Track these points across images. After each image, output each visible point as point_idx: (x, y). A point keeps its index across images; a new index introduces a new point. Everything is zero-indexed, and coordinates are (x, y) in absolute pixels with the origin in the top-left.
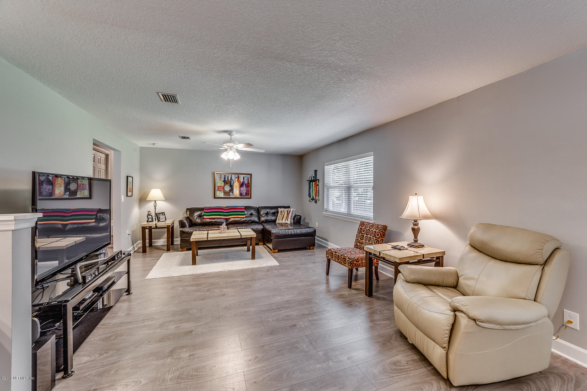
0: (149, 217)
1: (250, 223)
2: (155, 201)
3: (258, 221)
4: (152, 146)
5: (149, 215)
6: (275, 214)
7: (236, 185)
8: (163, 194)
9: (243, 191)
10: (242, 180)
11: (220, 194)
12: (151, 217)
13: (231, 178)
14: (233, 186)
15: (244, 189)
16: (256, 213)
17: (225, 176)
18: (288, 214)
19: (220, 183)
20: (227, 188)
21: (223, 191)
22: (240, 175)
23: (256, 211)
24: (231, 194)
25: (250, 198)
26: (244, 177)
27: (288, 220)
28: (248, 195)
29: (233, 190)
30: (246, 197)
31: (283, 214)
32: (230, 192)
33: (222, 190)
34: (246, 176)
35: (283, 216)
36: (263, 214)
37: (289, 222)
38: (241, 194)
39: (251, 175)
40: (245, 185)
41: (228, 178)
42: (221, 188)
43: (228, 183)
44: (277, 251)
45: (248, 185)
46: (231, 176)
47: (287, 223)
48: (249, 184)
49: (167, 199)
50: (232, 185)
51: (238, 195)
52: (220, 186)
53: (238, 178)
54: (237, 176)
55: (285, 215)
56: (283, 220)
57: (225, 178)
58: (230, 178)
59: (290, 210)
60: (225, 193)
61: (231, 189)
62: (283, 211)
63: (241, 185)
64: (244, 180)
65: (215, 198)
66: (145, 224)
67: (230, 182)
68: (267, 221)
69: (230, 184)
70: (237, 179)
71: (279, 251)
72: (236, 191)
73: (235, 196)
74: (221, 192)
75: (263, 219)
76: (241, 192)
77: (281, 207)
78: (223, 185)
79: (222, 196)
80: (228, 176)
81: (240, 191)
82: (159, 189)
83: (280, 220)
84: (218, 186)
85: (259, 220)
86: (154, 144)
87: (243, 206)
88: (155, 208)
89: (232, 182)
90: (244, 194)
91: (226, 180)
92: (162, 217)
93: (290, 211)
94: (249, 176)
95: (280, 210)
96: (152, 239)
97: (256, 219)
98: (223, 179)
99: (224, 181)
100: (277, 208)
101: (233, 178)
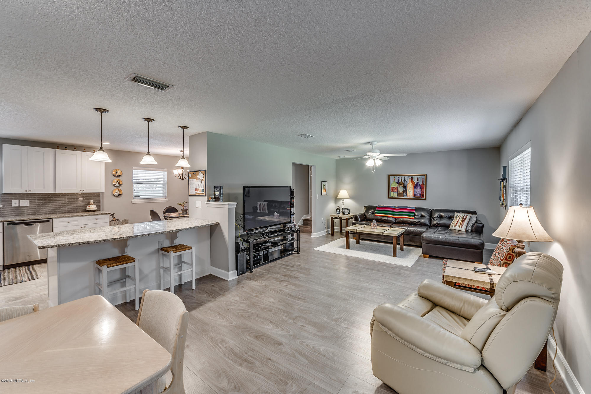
0: (337, 210)
1: (418, 225)
2: (343, 199)
3: (428, 223)
4: (339, 158)
5: (338, 209)
6: (451, 218)
7: (410, 186)
8: (348, 194)
9: (417, 192)
10: (416, 181)
11: (394, 194)
12: (339, 210)
13: (405, 179)
14: (407, 187)
15: (418, 190)
16: (427, 215)
17: (398, 178)
18: (463, 220)
19: (394, 185)
20: (401, 190)
21: (397, 192)
22: (413, 176)
23: (428, 213)
24: (404, 195)
25: (425, 199)
26: (418, 178)
27: (462, 227)
28: (423, 196)
29: (407, 191)
30: (421, 198)
31: (458, 220)
32: (404, 193)
33: (395, 190)
34: (420, 177)
35: (457, 222)
36: (435, 217)
37: (463, 229)
38: (415, 195)
39: (426, 175)
40: (419, 186)
41: (401, 180)
42: (395, 189)
43: (401, 185)
44: (428, 256)
45: (423, 187)
46: (405, 177)
47: (461, 231)
48: (424, 184)
49: (351, 198)
50: (405, 186)
51: (412, 196)
52: (394, 188)
53: (412, 180)
54: (411, 177)
55: (459, 221)
56: (456, 226)
57: (398, 179)
58: (403, 180)
59: (467, 215)
60: (399, 194)
61: (404, 190)
62: (459, 217)
63: (415, 186)
64: (418, 181)
65: (389, 198)
66: (335, 215)
67: (404, 183)
68: (439, 225)
69: (404, 185)
70: (410, 180)
71: (431, 257)
72: (410, 193)
73: (409, 197)
74: (395, 193)
75: (435, 222)
76: (415, 193)
77: (459, 211)
78: (397, 186)
79: (396, 197)
80: (402, 178)
81: (414, 191)
82: (346, 190)
83: (453, 226)
84: (392, 187)
85: (430, 223)
86: (339, 157)
87: (414, 208)
88: (343, 204)
89: (406, 183)
90: (419, 195)
91: (400, 181)
92: (346, 211)
93: (466, 217)
94: (424, 177)
95: (456, 214)
96: (342, 228)
97: (427, 222)
98: (396, 181)
99: (398, 183)
100: (453, 211)
101: (406, 180)
